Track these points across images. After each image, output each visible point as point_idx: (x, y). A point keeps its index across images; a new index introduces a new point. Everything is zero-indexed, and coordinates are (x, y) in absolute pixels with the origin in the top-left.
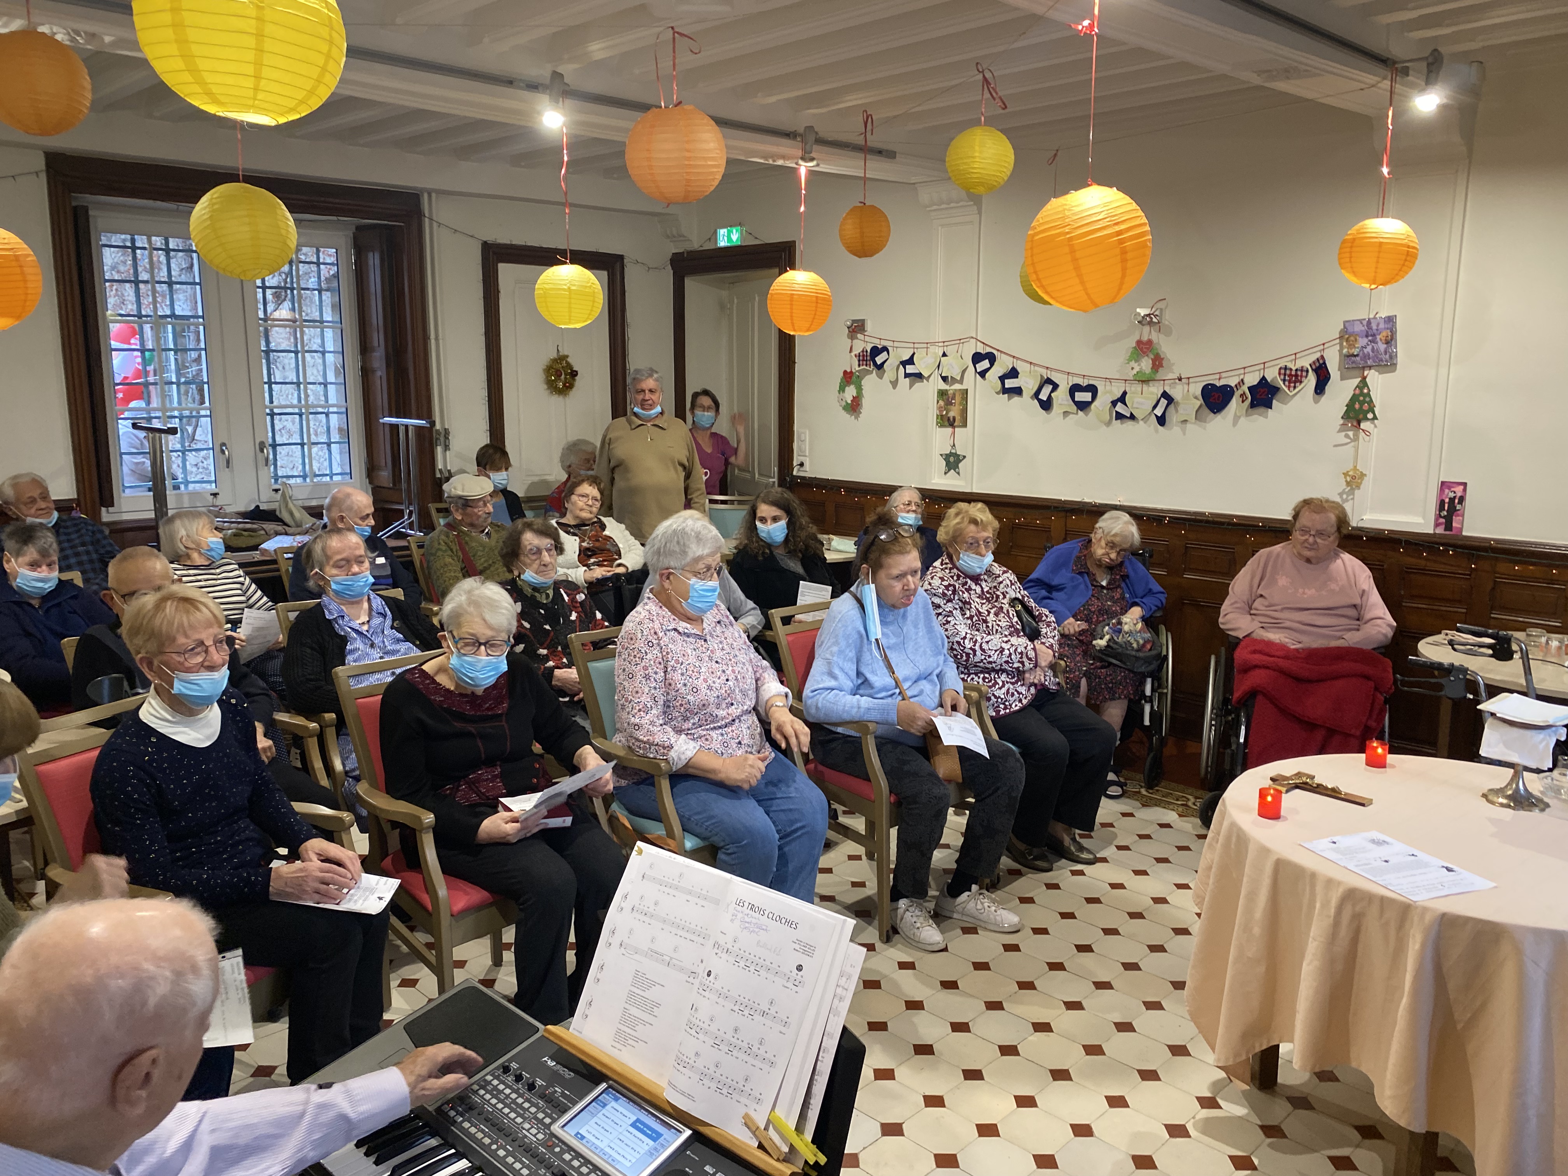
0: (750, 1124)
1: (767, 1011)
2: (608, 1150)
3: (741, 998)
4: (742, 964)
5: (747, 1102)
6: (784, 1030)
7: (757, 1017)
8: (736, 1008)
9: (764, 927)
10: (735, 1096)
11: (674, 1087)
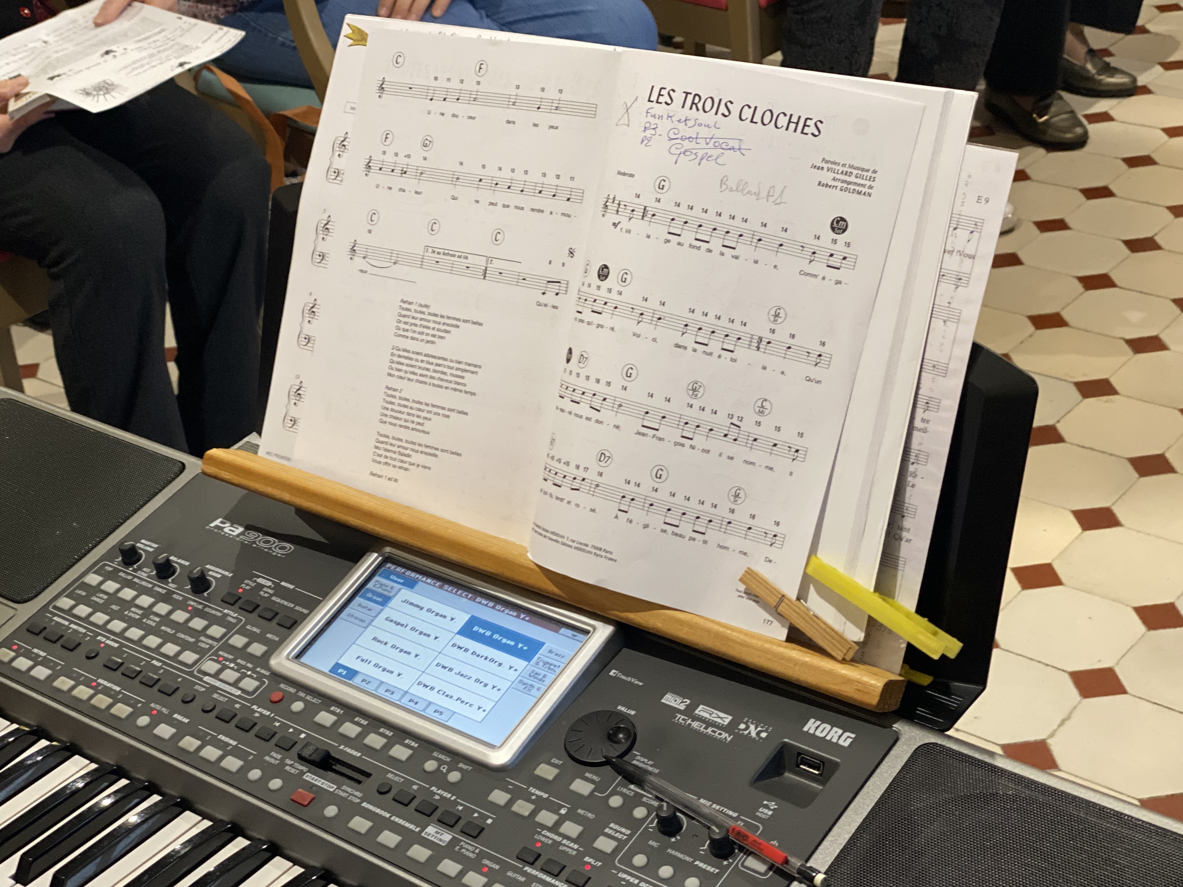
0: (761, 592)
1: (767, 335)
2: (419, 691)
3: (698, 315)
4: (688, 237)
5: (747, 545)
6: (815, 373)
7: (742, 353)
8: (688, 340)
9: (732, 143)
10: (712, 535)
11: (555, 537)
